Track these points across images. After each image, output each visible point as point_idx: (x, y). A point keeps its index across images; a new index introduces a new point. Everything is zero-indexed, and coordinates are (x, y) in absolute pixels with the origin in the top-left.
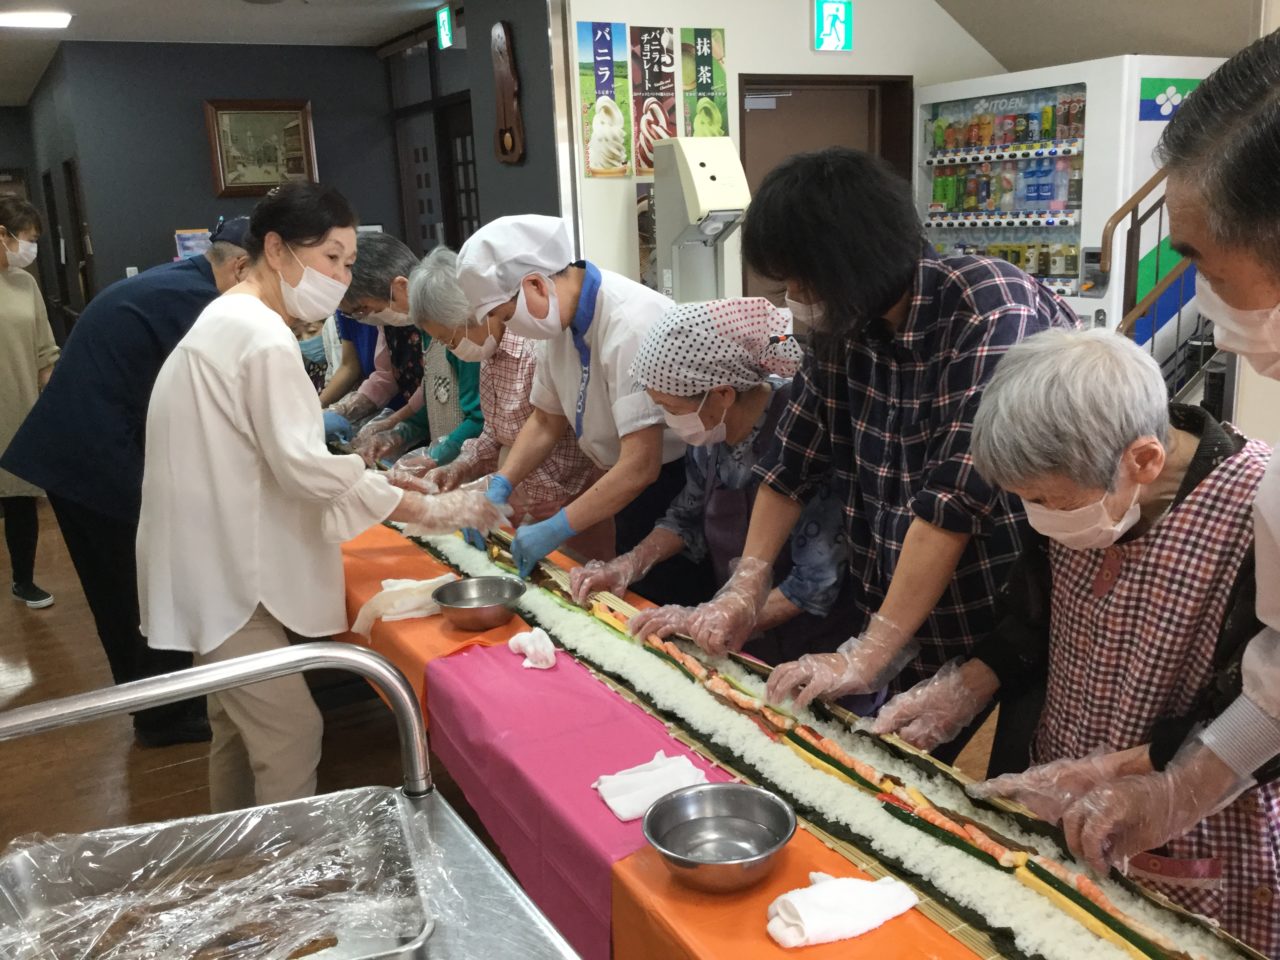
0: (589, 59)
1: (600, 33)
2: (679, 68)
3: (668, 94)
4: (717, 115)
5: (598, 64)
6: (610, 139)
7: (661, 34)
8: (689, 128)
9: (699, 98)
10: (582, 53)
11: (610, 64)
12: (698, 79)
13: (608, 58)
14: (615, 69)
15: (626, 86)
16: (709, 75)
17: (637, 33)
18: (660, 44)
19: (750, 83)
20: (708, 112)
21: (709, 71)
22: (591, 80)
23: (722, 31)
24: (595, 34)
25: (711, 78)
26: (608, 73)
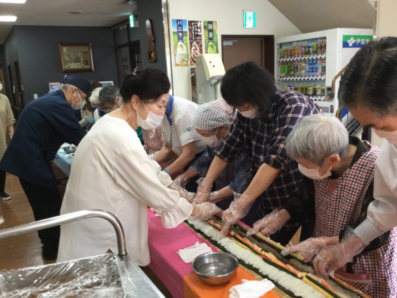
0: (176, 30)
1: (179, 23)
2: (203, 33)
3: (200, 41)
4: (215, 47)
5: (178, 32)
6: (182, 54)
7: (197, 23)
8: (206, 51)
9: (209, 42)
10: (173, 29)
11: (182, 32)
12: (209, 36)
13: (181, 30)
14: (184, 33)
15: (187, 39)
16: (212, 35)
17: (190, 23)
18: (197, 26)
19: (225, 38)
20: (212, 46)
21: (212, 34)
22: (176, 37)
23: (216, 22)
24: (177, 23)
25: (213, 36)
26: (181, 35)
